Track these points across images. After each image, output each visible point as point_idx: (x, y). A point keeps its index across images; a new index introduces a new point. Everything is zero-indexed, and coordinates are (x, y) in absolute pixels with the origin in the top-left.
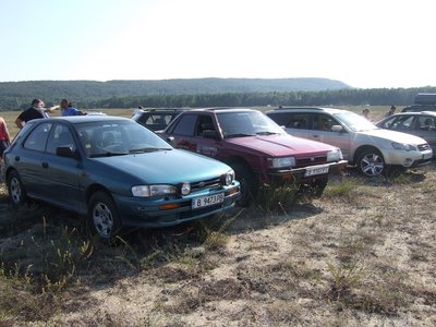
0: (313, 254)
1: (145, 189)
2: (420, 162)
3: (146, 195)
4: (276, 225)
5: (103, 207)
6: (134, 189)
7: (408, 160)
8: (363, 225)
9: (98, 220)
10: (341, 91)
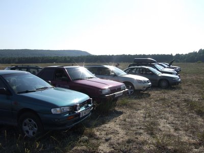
0: (136, 133)
1: (58, 109)
2: (148, 88)
3: (59, 113)
4: (109, 121)
5: (30, 121)
6: (52, 110)
7: (144, 87)
8: (145, 117)
9: (26, 128)
10: (87, 56)
